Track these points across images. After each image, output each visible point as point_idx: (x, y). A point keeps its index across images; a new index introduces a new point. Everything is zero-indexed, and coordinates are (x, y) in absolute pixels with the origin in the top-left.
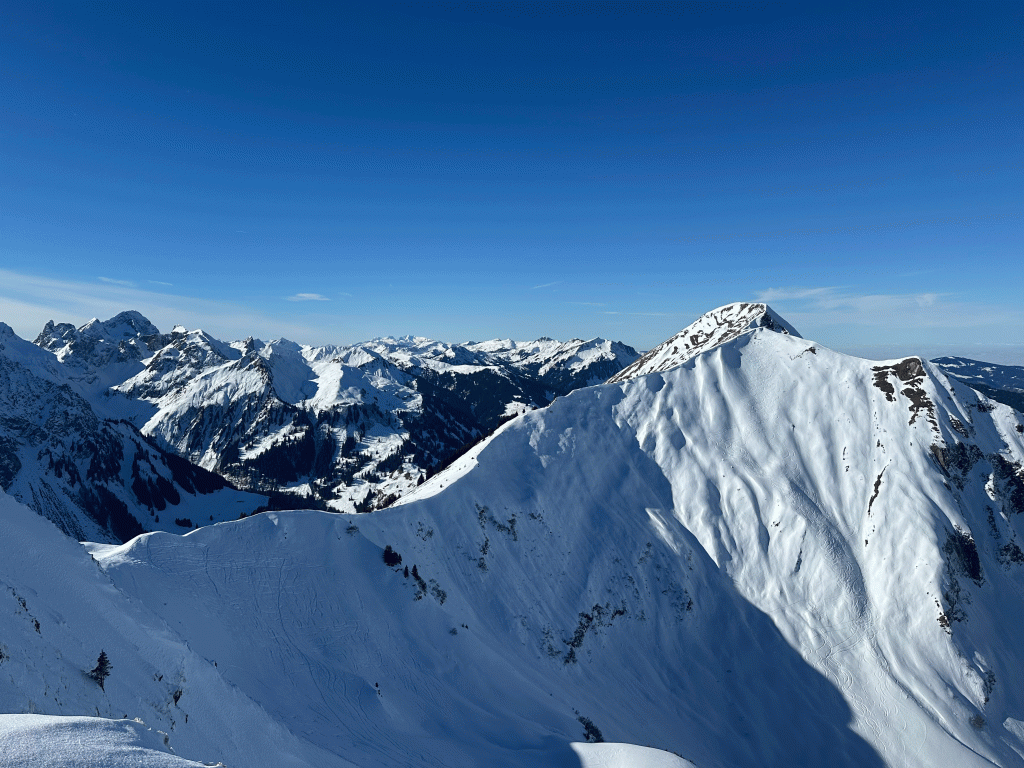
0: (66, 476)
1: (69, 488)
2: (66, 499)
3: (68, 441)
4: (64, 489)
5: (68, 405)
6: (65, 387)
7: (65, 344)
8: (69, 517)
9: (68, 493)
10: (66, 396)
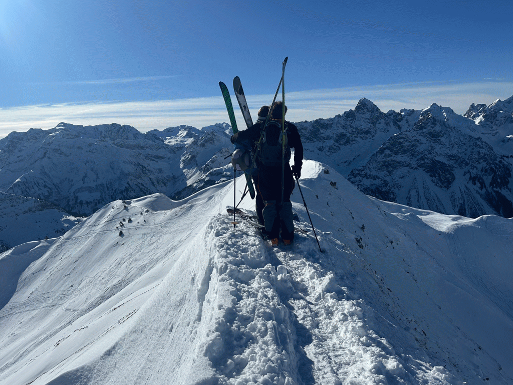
0: (478, 184)
1: (480, 191)
2: (478, 196)
3: (480, 166)
4: (477, 191)
5: (480, 148)
6: (479, 139)
7: (479, 116)
8: (479, 205)
9: (479, 193)
10: (479, 143)
